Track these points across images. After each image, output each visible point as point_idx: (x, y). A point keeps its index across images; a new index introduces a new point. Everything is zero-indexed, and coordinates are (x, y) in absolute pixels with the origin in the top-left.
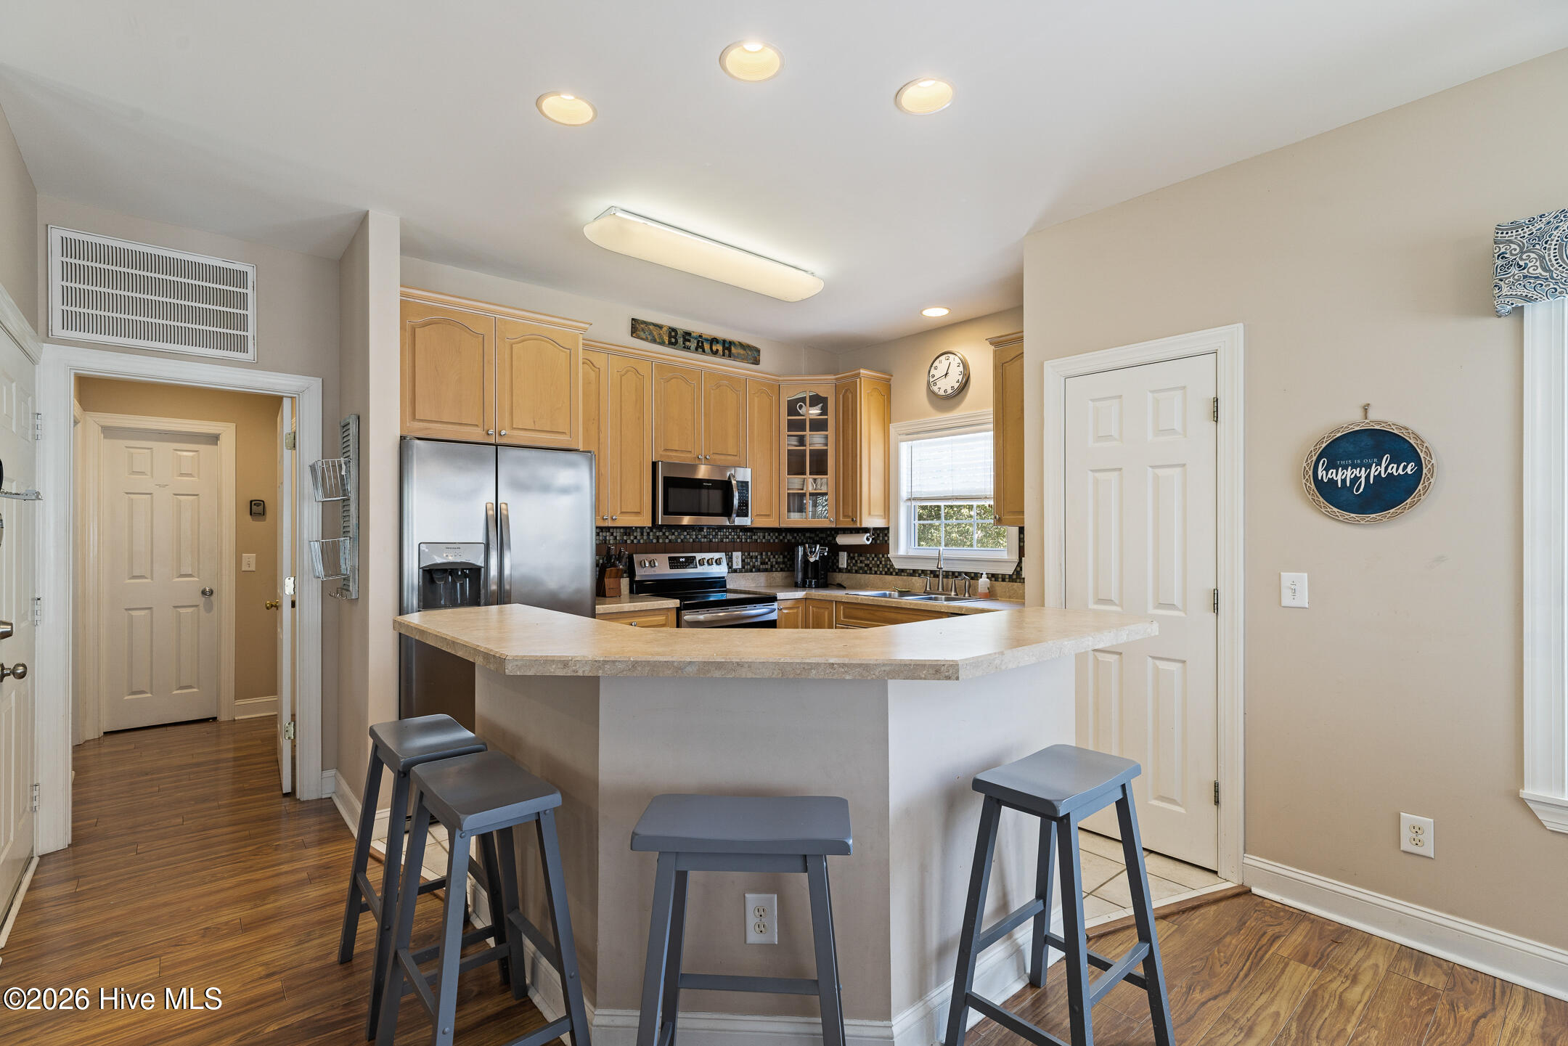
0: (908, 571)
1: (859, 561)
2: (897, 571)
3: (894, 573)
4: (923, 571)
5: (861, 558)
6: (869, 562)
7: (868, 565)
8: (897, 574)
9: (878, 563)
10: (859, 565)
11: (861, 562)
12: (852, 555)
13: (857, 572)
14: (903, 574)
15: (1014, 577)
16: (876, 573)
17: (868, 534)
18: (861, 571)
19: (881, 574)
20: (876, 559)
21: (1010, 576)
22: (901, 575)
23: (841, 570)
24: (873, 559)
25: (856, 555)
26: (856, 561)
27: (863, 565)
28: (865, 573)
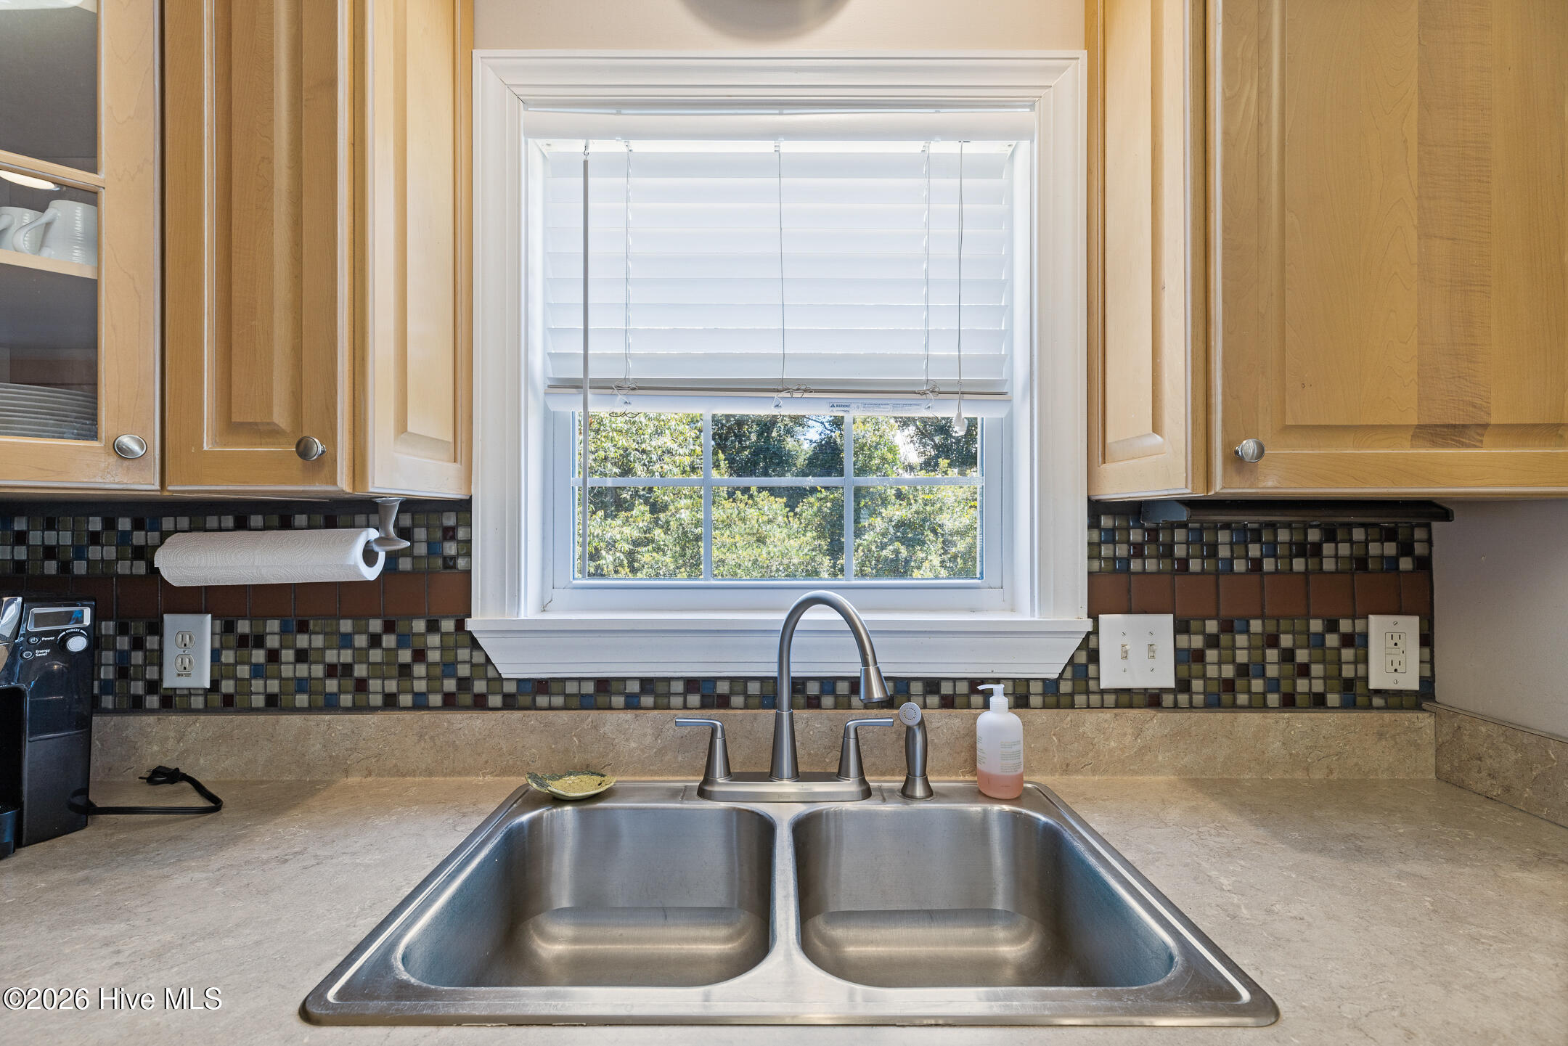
0: (571, 688)
1: (288, 655)
2: (510, 688)
3: (495, 700)
4: (647, 684)
5: (302, 641)
6: (347, 656)
7: (348, 669)
8: (510, 703)
9: (405, 656)
10: (287, 671)
11: (302, 656)
12: (243, 627)
13: (273, 703)
14: (542, 700)
15: (1065, 687)
16: (390, 702)
17: (373, 534)
18: (302, 700)
19: (420, 704)
20: (389, 641)
21: (1050, 686)
22: (534, 707)
23: (171, 702)
24: (375, 641)
25: (273, 625)
26: (273, 656)
27: (318, 670)
28: (330, 705)
